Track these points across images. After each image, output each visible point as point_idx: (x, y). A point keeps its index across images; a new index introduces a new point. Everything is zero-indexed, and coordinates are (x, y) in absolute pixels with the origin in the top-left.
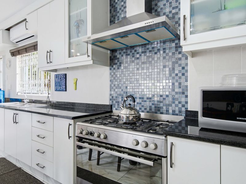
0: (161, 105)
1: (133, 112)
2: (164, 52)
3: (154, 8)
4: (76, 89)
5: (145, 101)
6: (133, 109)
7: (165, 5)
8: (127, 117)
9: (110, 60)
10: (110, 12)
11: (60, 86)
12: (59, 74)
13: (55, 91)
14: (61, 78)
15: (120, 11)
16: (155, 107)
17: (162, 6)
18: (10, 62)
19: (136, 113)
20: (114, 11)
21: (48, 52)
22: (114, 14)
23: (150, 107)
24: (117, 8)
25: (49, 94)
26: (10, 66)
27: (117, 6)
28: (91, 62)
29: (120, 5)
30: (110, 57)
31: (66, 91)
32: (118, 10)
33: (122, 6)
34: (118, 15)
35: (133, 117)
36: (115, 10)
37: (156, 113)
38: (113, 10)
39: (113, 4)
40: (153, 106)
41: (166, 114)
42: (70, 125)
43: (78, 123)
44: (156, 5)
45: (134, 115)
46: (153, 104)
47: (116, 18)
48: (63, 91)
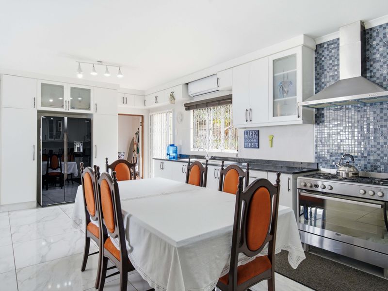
0: (379, 164)
1: (351, 169)
2: (382, 112)
3: (369, 69)
4: (272, 146)
5: (359, 160)
6: (352, 167)
7: (381, 66)
8: (346, 173)
9: (316, 117)
10: (316, 70)
11: (252, 143)
12: (249, 131)
13: (245, 147)
14: (252, 135)
15: (328, 70)
16: (372, 166)
17: (378, 67)
18: (182, 115)
19: (355, 170)
20: (320, 69)
21: (247, 110)
22: (321, 71)
23: (365, 165)
24: (323, 66)
25: (238, 151)
26: (182, 120)
27: (323, 64)
28: (301, 122)
29: (328, 63)
30: (316, 115)
31: (259, 148)
32: (325, 68)
33: (331, 64)
34: (326, 73)
35: (353, 174)
36: (322, 67)
37: (372, 171)
38: (318, 68)
39: (318, 62)
40: (369, 165)
41: (384, 172)
42: (289, 179)
43: (298, 177)
44: (371, 66)
45: (353, 172)
46: (369, 163)
47: (323, 76)
48: (255, 148)
